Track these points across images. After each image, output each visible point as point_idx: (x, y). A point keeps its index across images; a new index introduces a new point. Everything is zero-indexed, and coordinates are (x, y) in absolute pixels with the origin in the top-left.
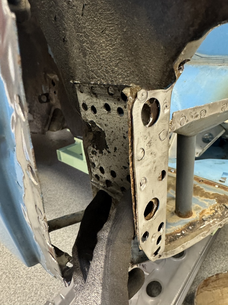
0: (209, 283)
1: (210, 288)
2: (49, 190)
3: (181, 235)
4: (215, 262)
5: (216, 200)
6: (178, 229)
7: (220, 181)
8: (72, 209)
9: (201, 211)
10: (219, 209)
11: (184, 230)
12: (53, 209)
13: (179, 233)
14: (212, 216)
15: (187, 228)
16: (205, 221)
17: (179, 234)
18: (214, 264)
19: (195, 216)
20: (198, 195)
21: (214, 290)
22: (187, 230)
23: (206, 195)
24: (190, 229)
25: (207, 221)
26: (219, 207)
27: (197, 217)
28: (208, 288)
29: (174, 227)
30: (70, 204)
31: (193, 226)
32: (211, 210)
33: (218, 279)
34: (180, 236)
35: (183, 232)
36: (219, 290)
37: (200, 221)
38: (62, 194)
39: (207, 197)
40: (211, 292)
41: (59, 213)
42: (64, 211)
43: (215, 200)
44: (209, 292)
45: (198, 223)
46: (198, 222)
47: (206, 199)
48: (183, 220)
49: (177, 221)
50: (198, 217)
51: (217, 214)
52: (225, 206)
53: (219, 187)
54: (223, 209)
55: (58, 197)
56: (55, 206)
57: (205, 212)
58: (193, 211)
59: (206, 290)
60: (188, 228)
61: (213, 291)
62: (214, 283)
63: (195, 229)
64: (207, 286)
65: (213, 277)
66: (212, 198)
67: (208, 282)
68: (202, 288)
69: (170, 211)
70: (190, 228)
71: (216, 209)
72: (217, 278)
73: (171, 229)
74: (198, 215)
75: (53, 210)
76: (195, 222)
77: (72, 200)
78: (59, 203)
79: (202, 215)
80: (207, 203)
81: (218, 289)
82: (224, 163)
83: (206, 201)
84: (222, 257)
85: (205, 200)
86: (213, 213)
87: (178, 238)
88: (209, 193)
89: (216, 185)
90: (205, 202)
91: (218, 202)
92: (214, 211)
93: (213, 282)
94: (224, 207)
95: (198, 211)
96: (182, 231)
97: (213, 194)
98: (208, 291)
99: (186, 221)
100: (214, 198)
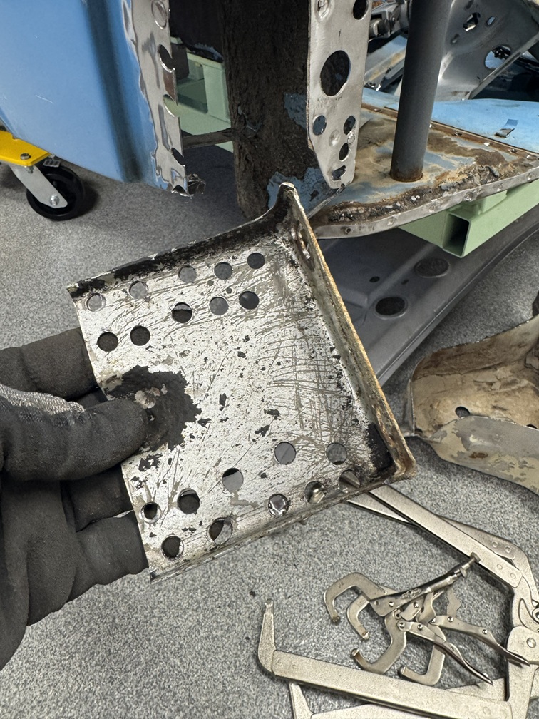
0: (442, 359)
1: (442, 371)
2: (130, 195)
3: (393, 209)
4: (463, 337)
5: (477, 159)
6: (389, 198)
7: (497, 135)
8: (182, 233)
9: (439, 174)
10: (477, 174)
11: (400, 200)
12: (142, 230)
13: (389, 205)
14: (459, 184)
15: (407, 198)
16: (444, 191)
17: (391, 207)
18: (459, 339)
19: (427, 179)
20: (441, 151)
21: (449, 375)
22: (406, 201)
23: (459, 151)
24: (412, 201)
25: (448, 191)
26: (479, 170)
27: (429, 182)
28: (439, 371)
29: (382, 194)
30: (178, 223)
31: (419, 197)
32: (461, 173)
33: (460, 355)
34: (390, 210)
35: (398, 205)
36: (459, 375)
37: (435, 189)
38: (160, 203)
39: (459, 154)
40: (443, 378)
41: (154, 238)
42: (164, 236)
43: (473, 158)
44: (440, 377)
45: (430, 192)
46: (431, 190)
47: (456, 156)
48: (402, 185)
49: (390, 185)
50: (432, 182)
51: (470, 182)
52: (491, 171)
53: (491, 145)
54: (484, 176)
55: (150, 208)
56: (144, 225)
57: (448, 176)
58: (424, 172)
59: (433, 374)
60: (409, 199)
61: (448, 377)
62: (452, 361)
63: (422, 201)
64: (437, 366)
65: (451, 350)
66: (468, 156)
67: (439, 358)
68: (427, 368)
69: (380, 172)
70: (414, 199)
71: (471, 174)
72: (459, 353)
73: (375, 197)
74: (434, 178)
75: (141, 233)
76: (425, 189)
77: (182, 216)
78: (154, 220)
79: (440, 180)
80: (456, 163)
81: (456, 375)
82: (517, 106)
83: (456, 159)
84: (479, 330)
85: (453, 158)
86: (463, 180)
87: (387, 212)
88: (465, 149)
89: (486, 141)
90: (453, 161)
91: (478, 163)
92: (465, 176)
93: (449, 358)
94: (488, 172)
95: (434, 173)
96: (396, 202)
97: (473, 150)
98: (437, 375)
99: (407, 187)
100: (473, 156)
